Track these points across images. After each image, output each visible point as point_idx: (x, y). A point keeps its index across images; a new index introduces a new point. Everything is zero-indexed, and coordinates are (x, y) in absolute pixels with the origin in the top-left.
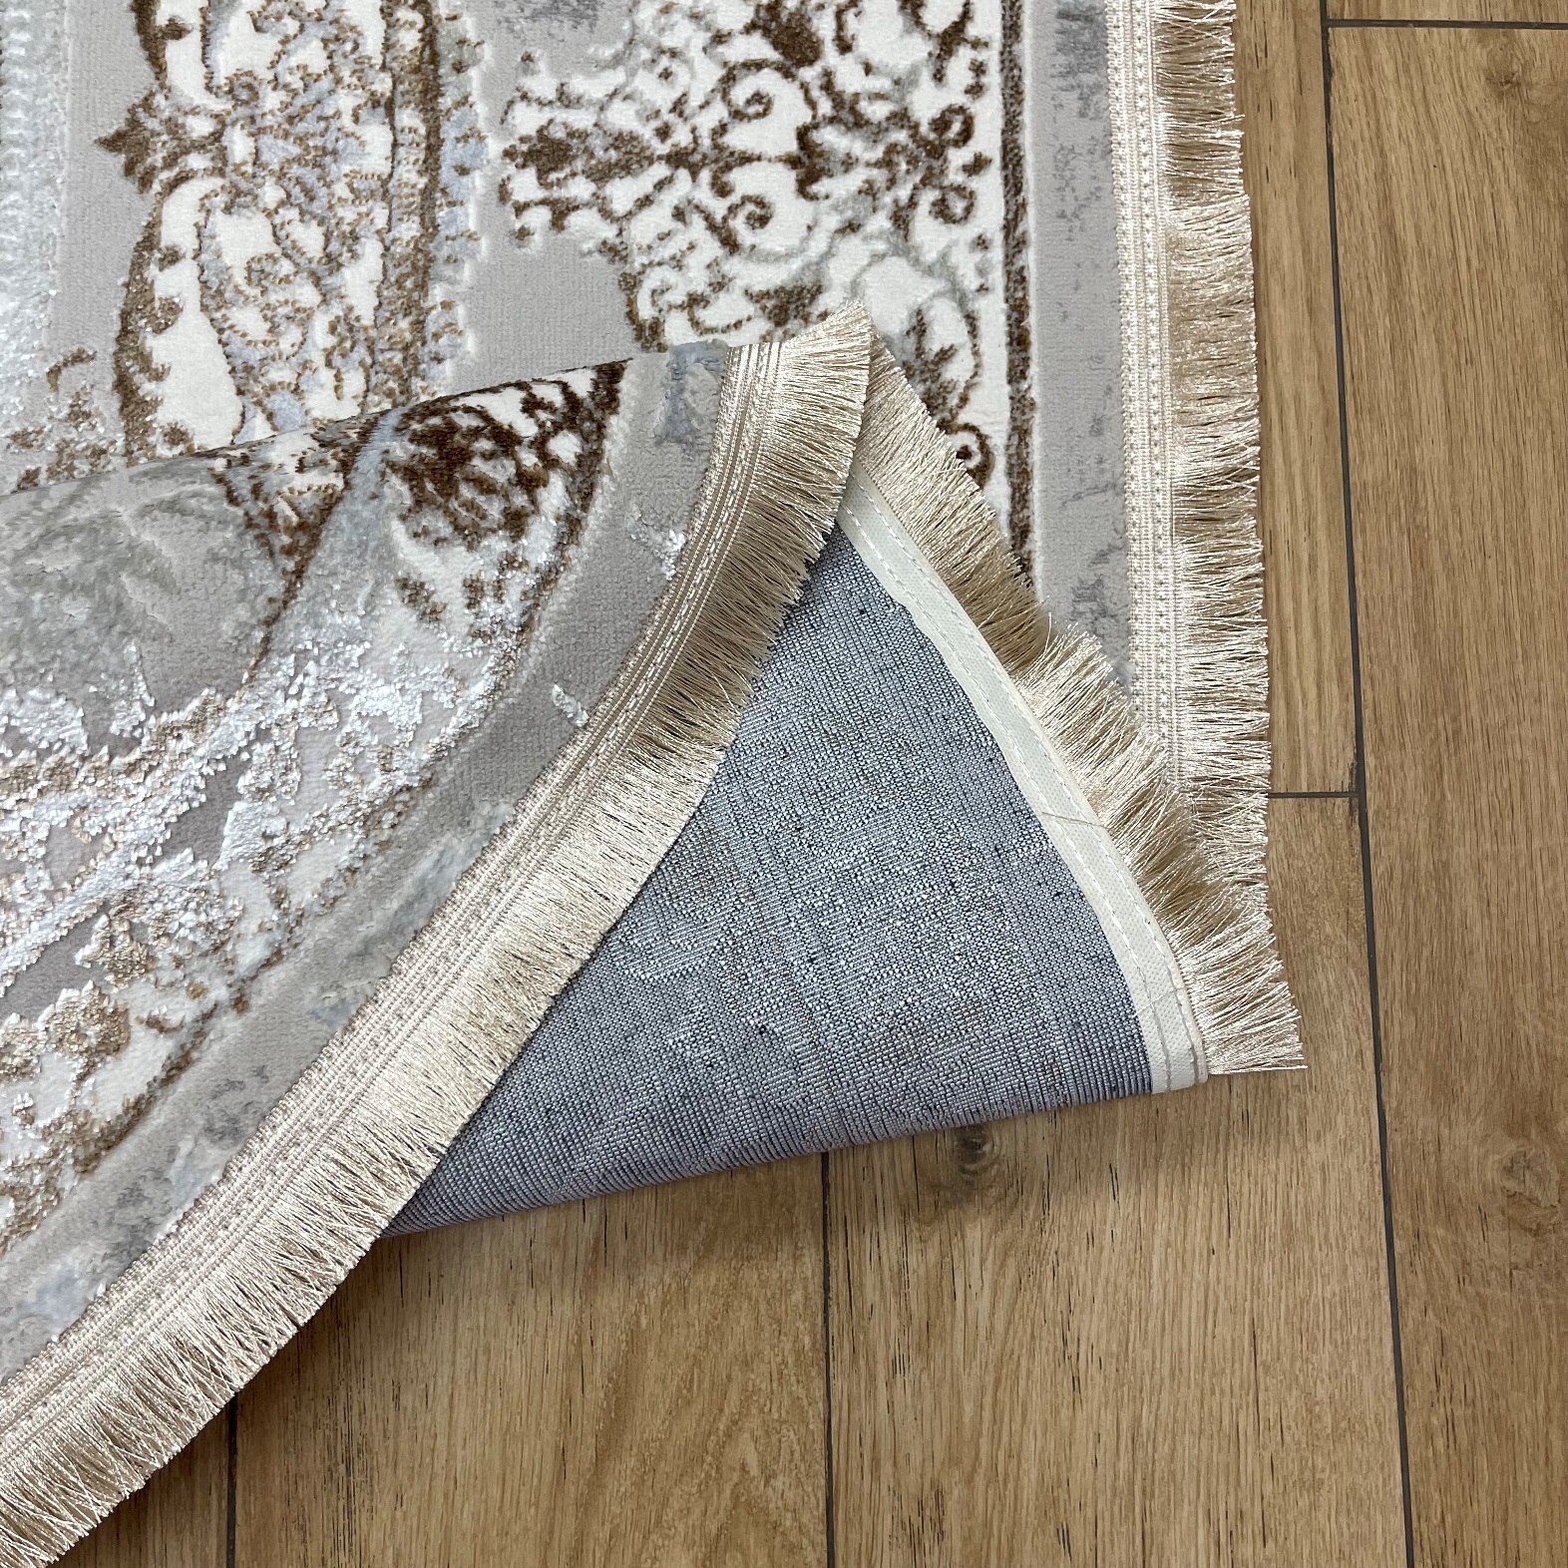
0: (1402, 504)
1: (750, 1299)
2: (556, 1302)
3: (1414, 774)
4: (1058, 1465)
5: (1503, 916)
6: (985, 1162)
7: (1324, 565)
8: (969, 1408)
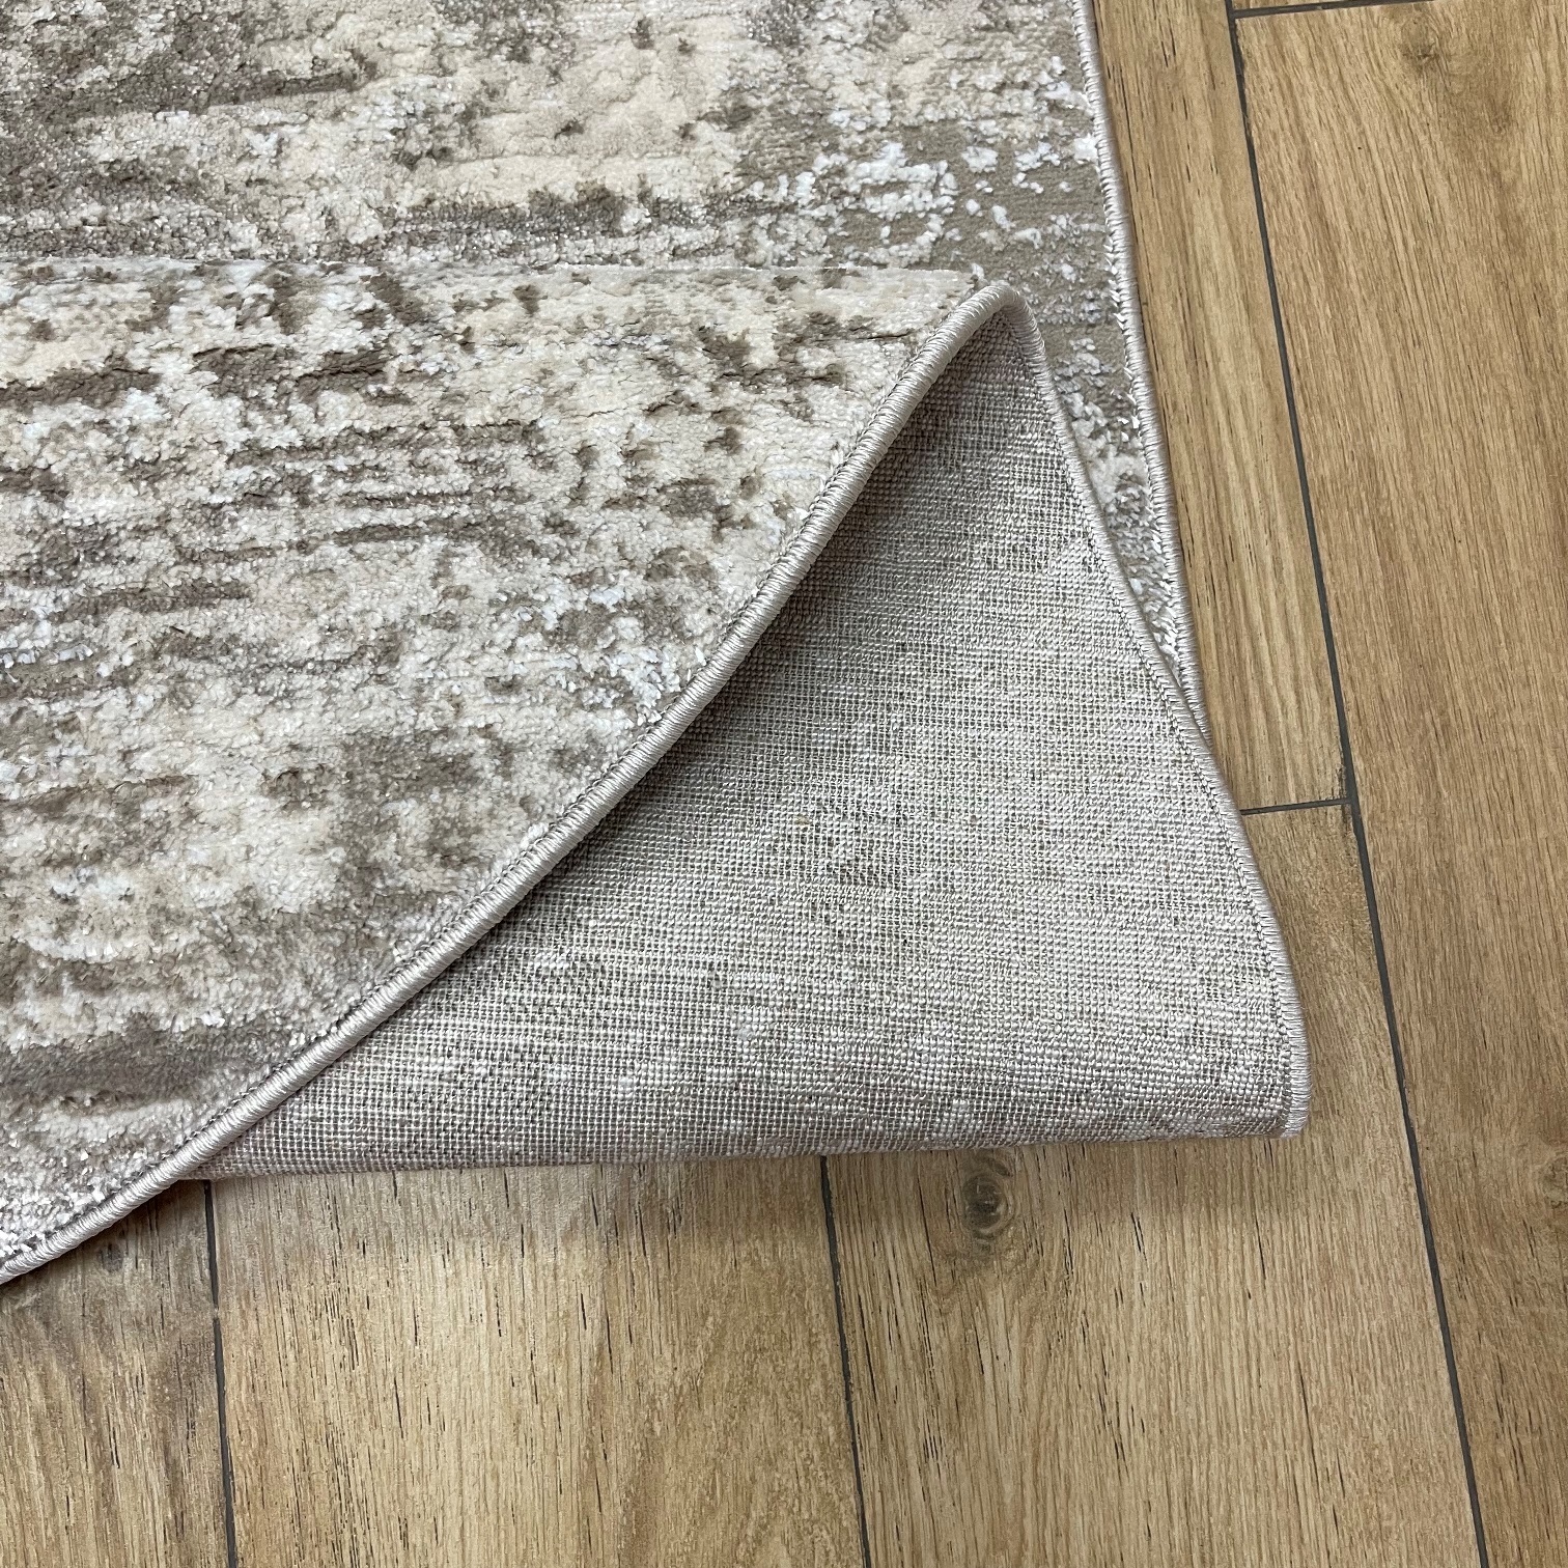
0: (1363, 495)
1: (768, 1393)
2: (563, 1416)
3: (1405, 775)
4: (1110, 1540)
5: (1515, 914)
6: (999, 1225)
7: (1289, 566)
8: (1008, 1488)
